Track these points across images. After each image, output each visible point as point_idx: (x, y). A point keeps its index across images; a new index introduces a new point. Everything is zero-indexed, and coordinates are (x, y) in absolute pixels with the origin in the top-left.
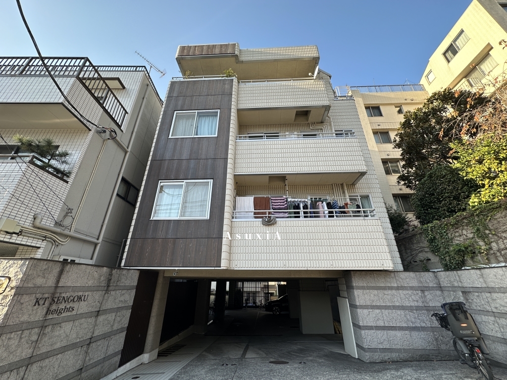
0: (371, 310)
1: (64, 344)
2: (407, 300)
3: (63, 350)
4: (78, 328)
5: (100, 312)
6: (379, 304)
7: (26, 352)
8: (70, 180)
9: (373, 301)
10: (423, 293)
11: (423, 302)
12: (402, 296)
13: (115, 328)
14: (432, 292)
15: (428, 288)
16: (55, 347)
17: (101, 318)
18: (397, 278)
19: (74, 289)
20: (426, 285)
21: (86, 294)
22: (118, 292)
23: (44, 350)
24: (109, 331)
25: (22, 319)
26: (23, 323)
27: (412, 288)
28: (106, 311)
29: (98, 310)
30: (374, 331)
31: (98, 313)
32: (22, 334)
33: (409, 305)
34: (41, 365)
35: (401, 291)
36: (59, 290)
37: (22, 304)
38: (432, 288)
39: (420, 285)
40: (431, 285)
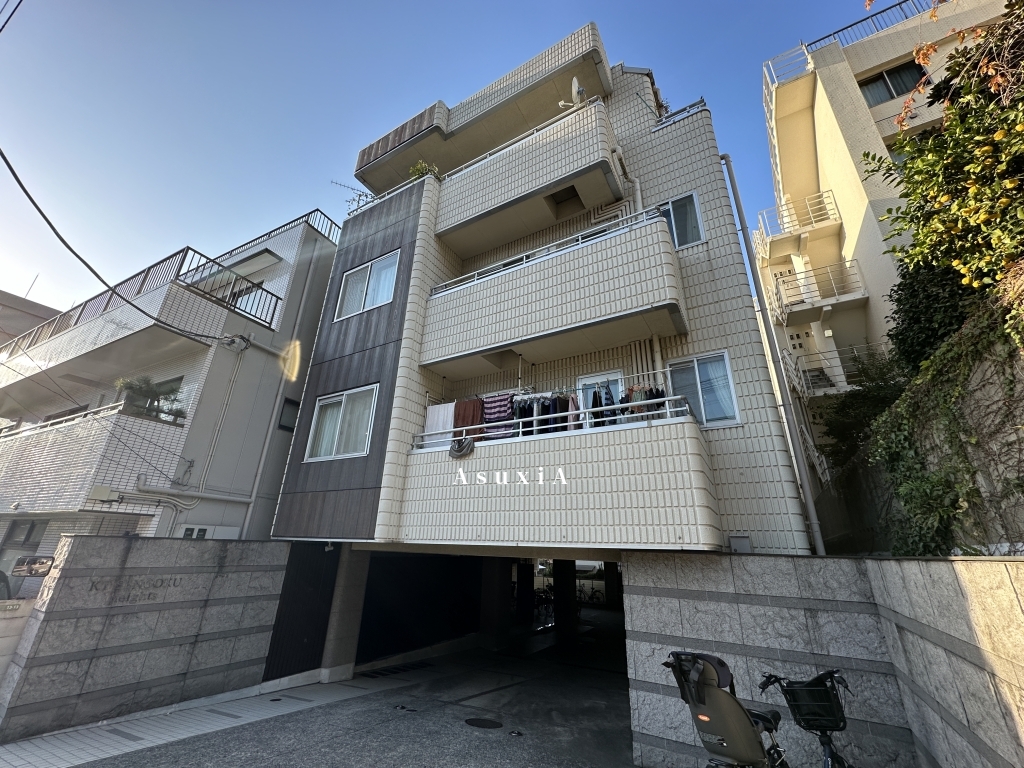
0: (658, 646)
1: (147, 638)
2: (758, 630)
3: (147, 646)
4: (169, 621)
5: (209, 602)
6: (679, 634)
7: (88, 644)
8: (187, 422)
9: (666, 625)
10: (814, 617)
11: (808, 643)
12: (747, 618)
13: (246, 624)
14: (842, 616)
15: (834, 606)
16: (133, 641)
17: (213, 611)
18: (737, 571)
19: (154, 571)
20: (825, 596)
21: (178, 577)
22: (243, 575)
23: (115, 643)
24: (232, 628)
25: (75, 605)
26: (77, 609)
27: (778, 601)
28: (221, 601)
29: (205, 598)
30: (660, 696)
31: (206, 603)
32: (77, 622)
33: (764, 645)
34: (113, 660)
35: (743, 607)
36: (126, 573)
37: (72, 588)
38: (846, 606)
39: (805, 594)
40: (842, 596)
